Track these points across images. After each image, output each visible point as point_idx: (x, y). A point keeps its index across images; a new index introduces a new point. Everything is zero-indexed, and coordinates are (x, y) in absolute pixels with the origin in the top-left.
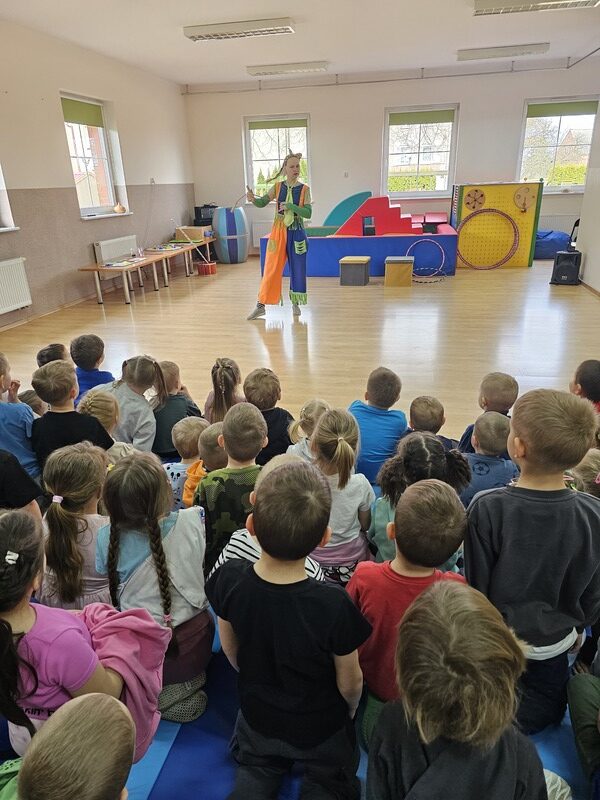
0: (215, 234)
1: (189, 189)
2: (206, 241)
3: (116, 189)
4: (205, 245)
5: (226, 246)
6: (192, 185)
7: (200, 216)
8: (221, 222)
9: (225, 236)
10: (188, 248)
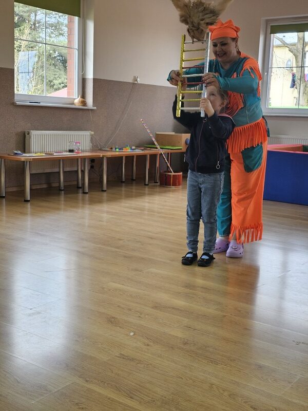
3: (83, 81)
10: (148, 152)
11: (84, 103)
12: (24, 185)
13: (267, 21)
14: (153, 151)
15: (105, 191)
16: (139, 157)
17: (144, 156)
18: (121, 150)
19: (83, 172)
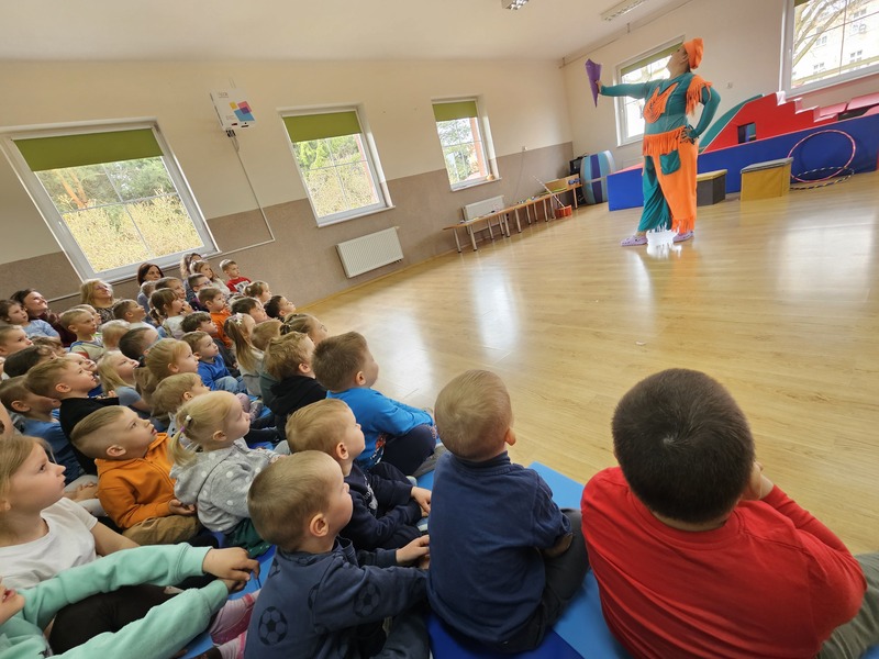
0: (581, 180)
1: (567, 147)
2: (574, 186)
3: (489, 161)
4: (572, 191)
5: (591, 189)
6: (571, 143)
7: (574, 168)
8: (586, 168)
9: (590, 180)
10: (544, 198)
11: (493, 177)
12: (471, 242)
13: (617, 67)
14: (547, 196)
15: (520, 232)
16: (537, 203)
17: (542, 202)
18: (524, 202)
19: (504, 224)
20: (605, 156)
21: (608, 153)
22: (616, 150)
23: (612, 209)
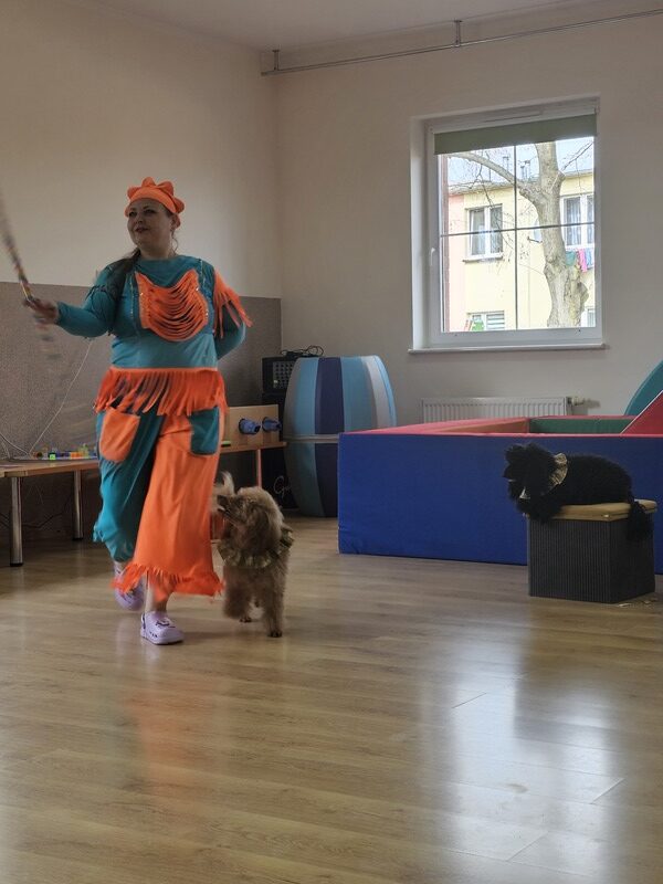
5: (311, 464)
8: (304, 393)
9: (310, 435)
15: (20, 565)
18: (64, 458)
20: (364, 375)
21: (374, 365)
22: (404, 362)
23: (349, 546)
